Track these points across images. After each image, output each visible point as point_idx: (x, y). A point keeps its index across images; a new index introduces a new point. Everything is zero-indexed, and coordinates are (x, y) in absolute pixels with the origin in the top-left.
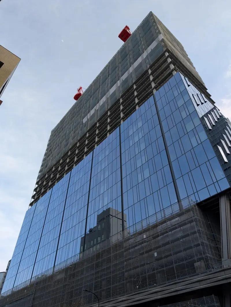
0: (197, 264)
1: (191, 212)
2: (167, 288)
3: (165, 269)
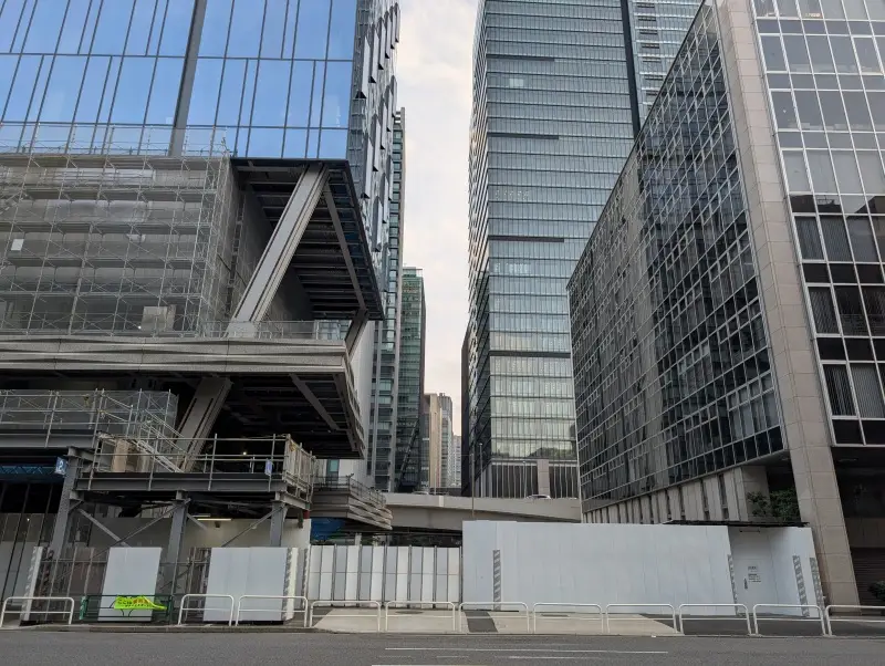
2: (21, 346)
3: (36, 294)
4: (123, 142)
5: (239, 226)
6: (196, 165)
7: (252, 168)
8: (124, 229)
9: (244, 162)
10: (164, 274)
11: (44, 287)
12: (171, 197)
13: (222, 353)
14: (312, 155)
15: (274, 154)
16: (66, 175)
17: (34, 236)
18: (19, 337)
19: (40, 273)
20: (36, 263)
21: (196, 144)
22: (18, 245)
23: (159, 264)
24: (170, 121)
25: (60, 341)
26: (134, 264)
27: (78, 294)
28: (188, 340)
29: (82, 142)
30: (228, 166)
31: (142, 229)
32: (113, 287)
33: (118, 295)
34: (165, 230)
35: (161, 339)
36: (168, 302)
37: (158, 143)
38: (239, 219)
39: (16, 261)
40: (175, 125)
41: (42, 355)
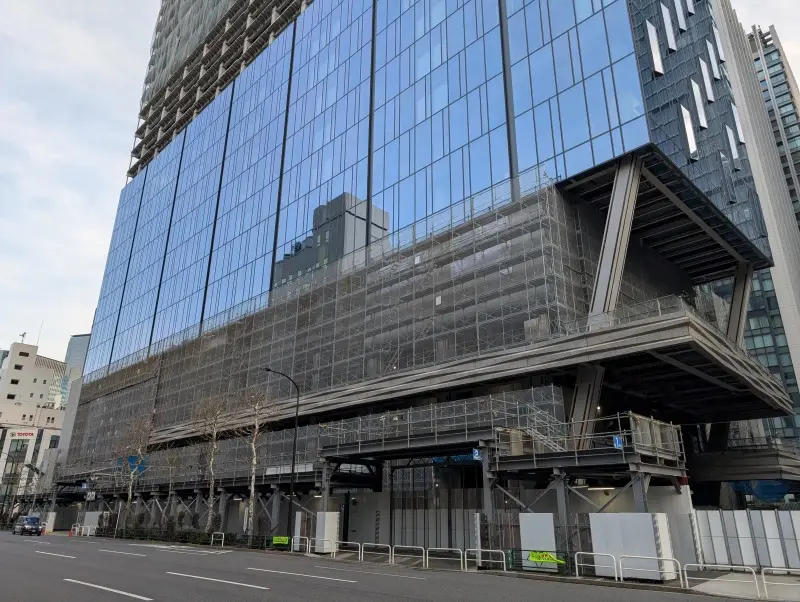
0: (529, 324)
1: (539, 206)
2: (455, 369)
3: (455, 331)
4: (482, 205)
5: (579, 235)
6: (531, 201)
7: (575, 184)
8: (495, 269)
9: (567, 182)
10: (527, 294)
11: (459, 324)
12: (518, 233)
13: (584, 346)
14: (619, 153)
15: (588, 165)
16: (455, 244)
17: (446, 291)
18: (451, 364)
19: (455, 315)
20: (449, 310)
21: (528, 185)
22: (438, 301)
23: (522, 287)
24: (508, 175)
25: (474, 361)
26: (508, 292)
27: (478, 324)
28: (556, 341)
29: (459, 217)
30: (554, 192)
31: (507, 264)
32: (497, 314)
33: (502, 318)
34: (520, 260)
35: (537, 345)
36: (537, 314)
37: (503, 195)
38: (578, 229)
39: (442, 311)
40: (512, 177)
41: (466, 373)
